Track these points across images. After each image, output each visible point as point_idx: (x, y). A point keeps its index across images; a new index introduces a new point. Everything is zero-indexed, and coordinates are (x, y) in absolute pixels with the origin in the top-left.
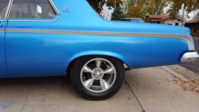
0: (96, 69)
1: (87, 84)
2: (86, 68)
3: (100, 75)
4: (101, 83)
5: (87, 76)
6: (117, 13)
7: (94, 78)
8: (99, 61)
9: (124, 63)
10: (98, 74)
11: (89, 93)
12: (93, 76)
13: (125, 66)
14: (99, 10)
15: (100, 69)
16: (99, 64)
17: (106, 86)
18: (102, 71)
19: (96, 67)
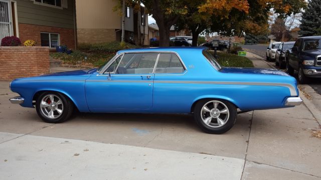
0: (214, 109)
1: (207, 121)
2: (205, 108)
3: (217, 114)
4: (218, 121)
5: (207, 115)
6: (315, 12)
7: (212, 116)
8: (216, 103)
9: (238, 108)
10: (215, 113)
11: (207, 127)
12: (211, 115)
13: (238, 110)
14: (260, 20)
15: (217, 109)
16: (216, 105)
17: (222, 123)
18: (219, 111)
19: (213, 107)
